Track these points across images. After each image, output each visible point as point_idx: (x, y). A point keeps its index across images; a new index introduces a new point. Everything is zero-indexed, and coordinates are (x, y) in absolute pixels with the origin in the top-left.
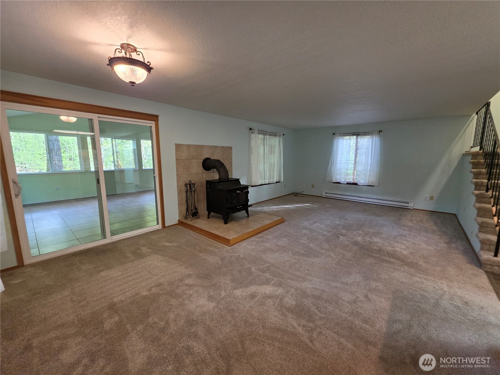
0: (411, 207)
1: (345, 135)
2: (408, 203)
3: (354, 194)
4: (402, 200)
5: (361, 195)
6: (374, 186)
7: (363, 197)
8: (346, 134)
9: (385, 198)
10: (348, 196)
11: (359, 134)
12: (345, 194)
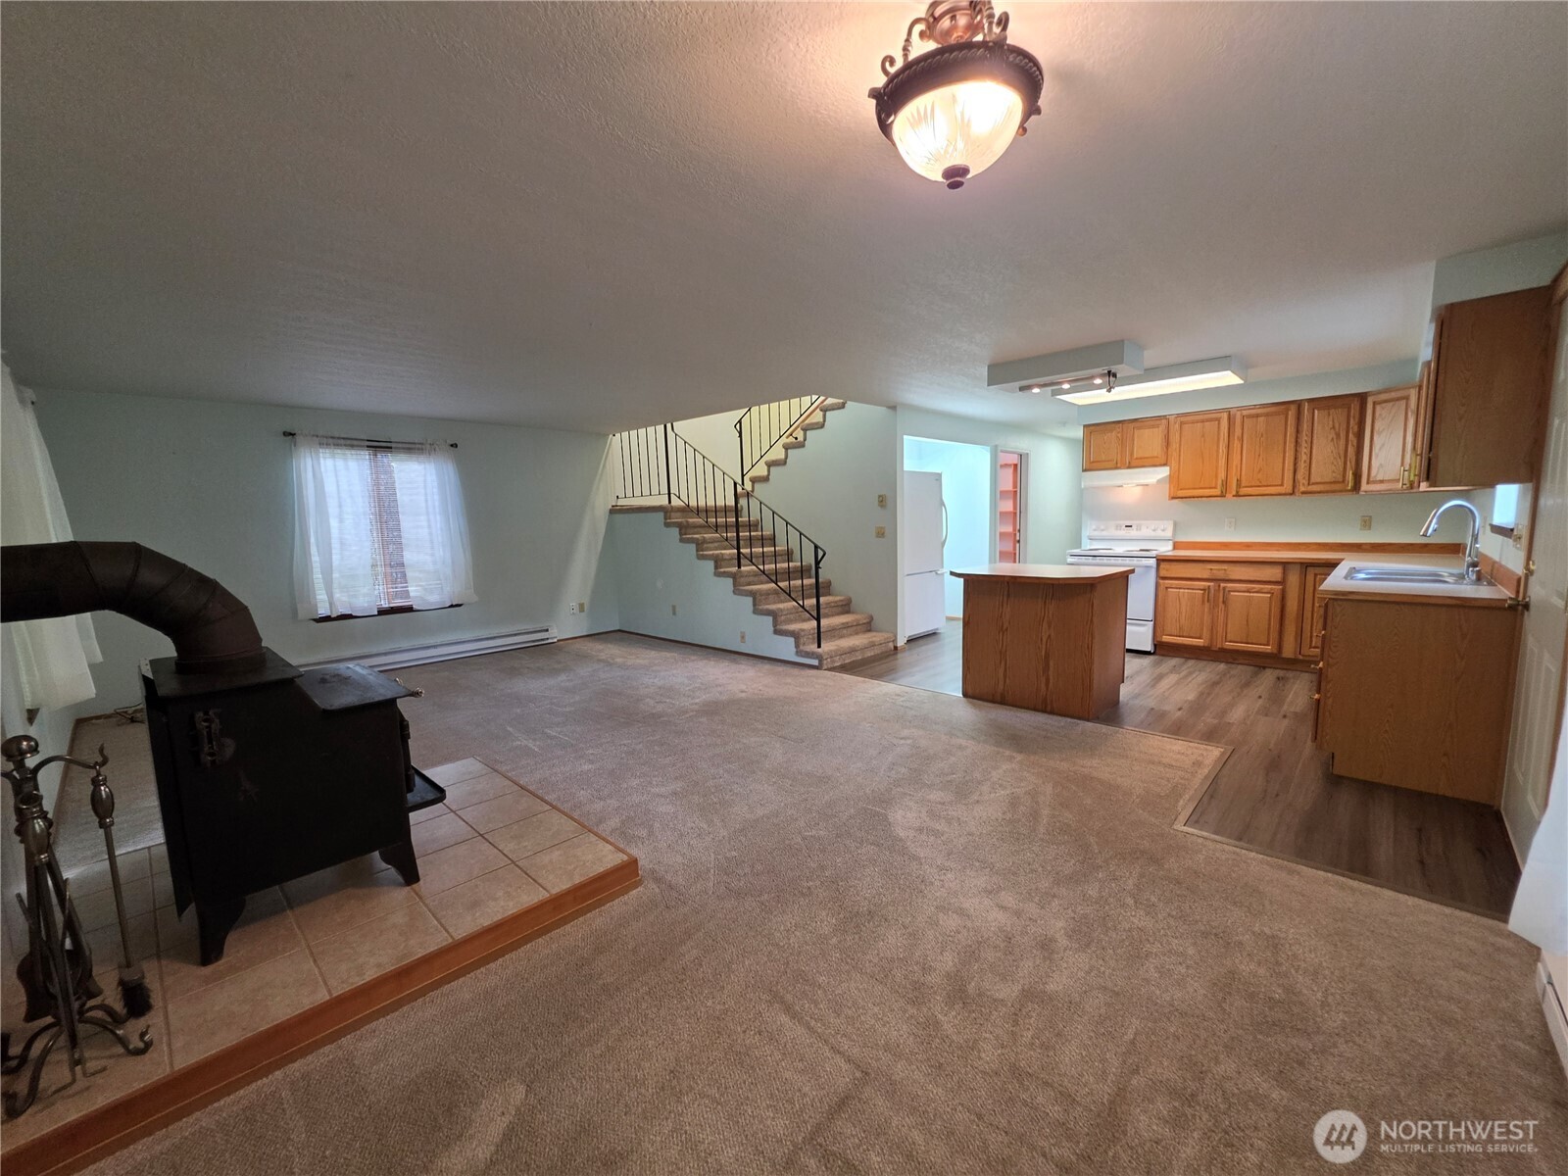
0: (552, 638)
1: (338, 445)
2: (547, 630)
3: (405, 645)
4: (531, 627)
5: (427, 642)
6: (460, 605)
7: (435, 647)
8: (342, 442)
9: (494, 632)
10: (386, 654)
11: (389, 445)
12: (374, 651)
